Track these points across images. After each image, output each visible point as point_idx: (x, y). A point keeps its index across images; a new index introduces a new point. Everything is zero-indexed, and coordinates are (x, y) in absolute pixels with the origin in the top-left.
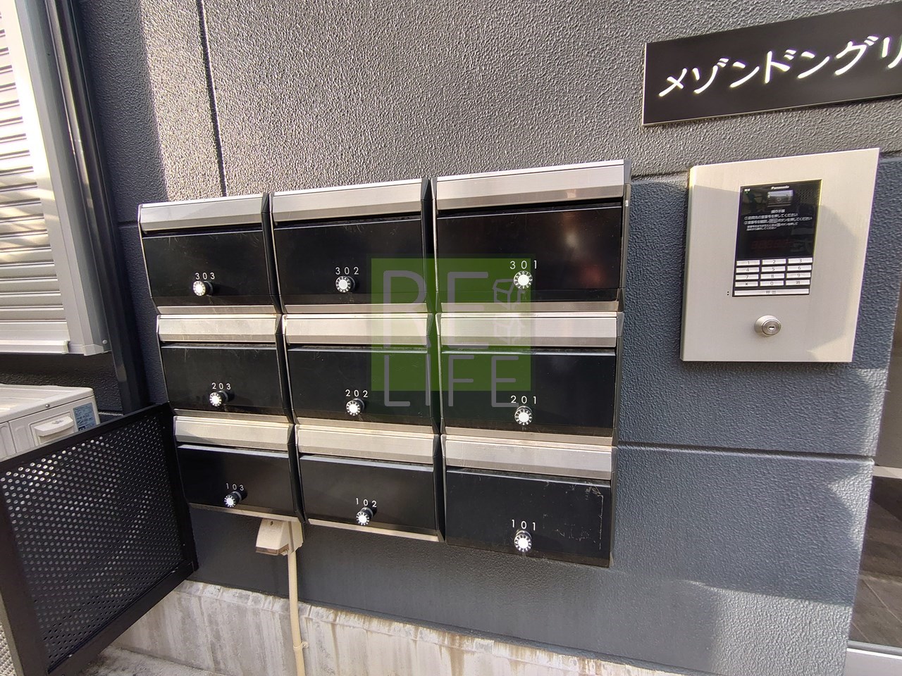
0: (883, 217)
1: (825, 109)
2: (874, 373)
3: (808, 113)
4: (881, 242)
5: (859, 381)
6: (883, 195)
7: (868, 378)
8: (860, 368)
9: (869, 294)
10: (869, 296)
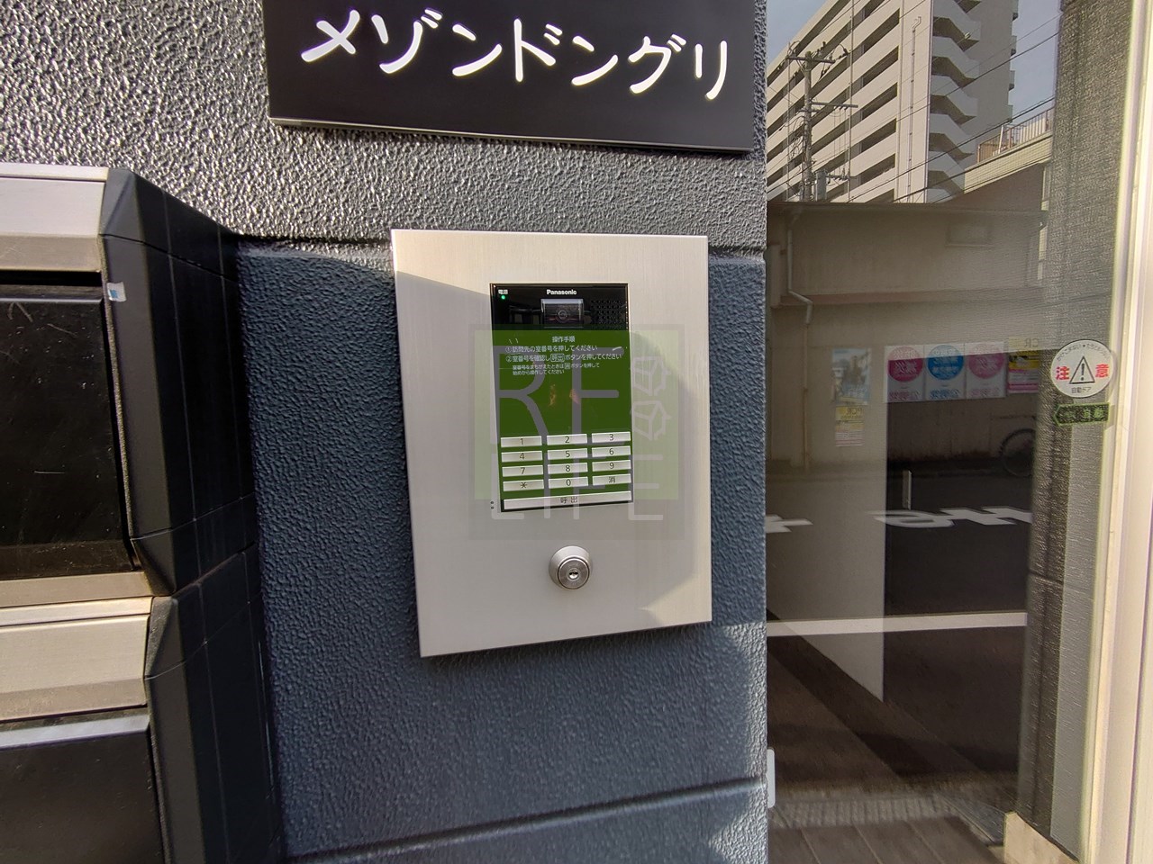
0: (730, 360)
1: (624, 155)
2: (748, 631)
3: (597, 158)
4: (732, 404)
5: (729, 649)
6: (725, 322)
7: (741, 639)
8: (728, 624)
9: (725, 494)
10: (726, 498)
